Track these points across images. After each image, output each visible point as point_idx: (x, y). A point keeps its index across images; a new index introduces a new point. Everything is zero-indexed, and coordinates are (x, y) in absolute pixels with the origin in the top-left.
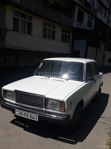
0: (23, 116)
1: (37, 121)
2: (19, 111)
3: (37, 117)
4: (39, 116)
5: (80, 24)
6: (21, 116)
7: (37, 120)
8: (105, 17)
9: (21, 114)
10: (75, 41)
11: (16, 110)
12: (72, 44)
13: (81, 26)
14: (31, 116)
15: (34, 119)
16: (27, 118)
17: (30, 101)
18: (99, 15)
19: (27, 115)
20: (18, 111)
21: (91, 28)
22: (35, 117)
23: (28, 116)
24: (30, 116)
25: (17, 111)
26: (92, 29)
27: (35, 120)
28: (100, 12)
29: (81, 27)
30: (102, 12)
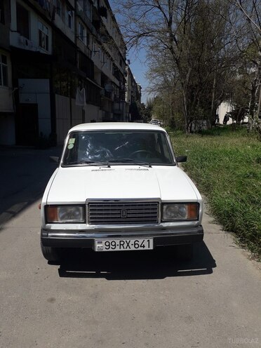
0: (117, 249)
1: (151, 250)
2: (104, 242)
3: (151, 241)
4: (154, 239)
5: (25, 39)
6: (110, 250)
7: (151, 248)
8: (70, 26)
9: (111, 246)
10: (21, 81)
11: (96, 242)
12: (15, 89)
13: (27, 44)
14: (136, 242)
15: (144, 247)
16: (128, 249)
17: (129, 216)
18: (59, 22)
19: (125, 245)
20: (101, 242)
21: (47, 49)
22: (146, 243)
23: (130, 245)
24: (135, 244)
25: (99, 243)
26: (50, 52)
27: (146, 248)
28: (59, 15)
29: (27, 48)
30: (64, 14)
